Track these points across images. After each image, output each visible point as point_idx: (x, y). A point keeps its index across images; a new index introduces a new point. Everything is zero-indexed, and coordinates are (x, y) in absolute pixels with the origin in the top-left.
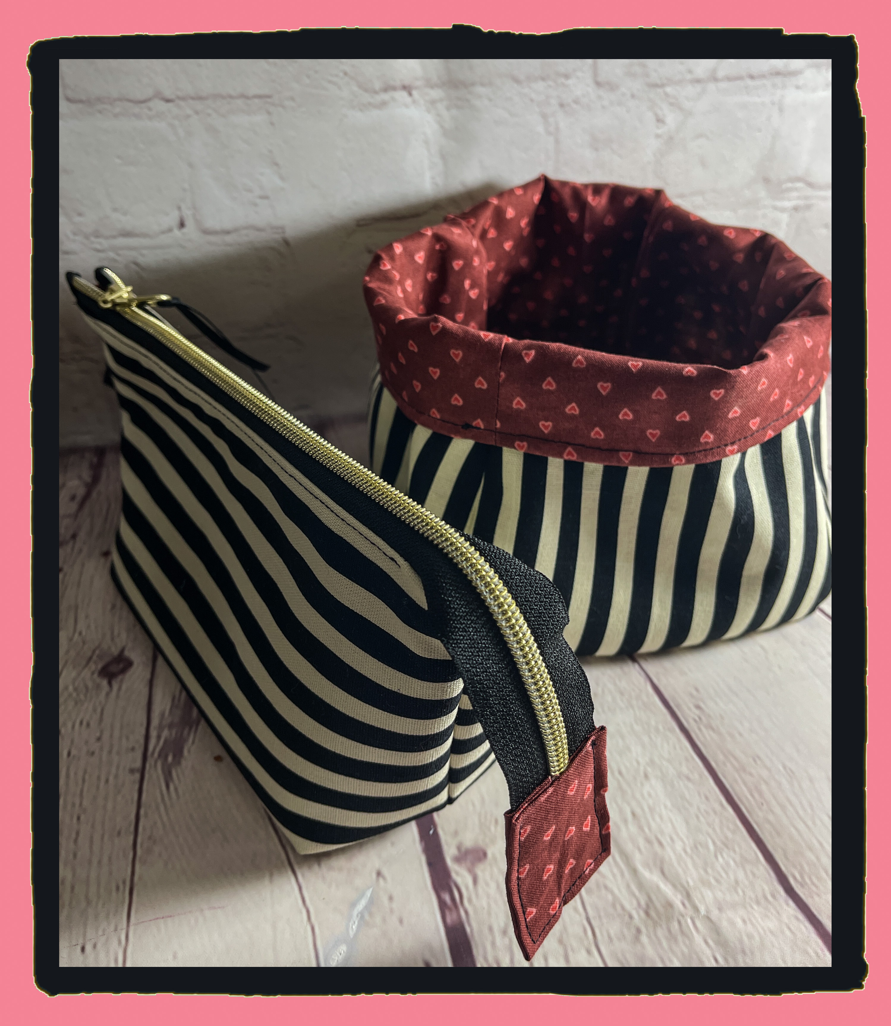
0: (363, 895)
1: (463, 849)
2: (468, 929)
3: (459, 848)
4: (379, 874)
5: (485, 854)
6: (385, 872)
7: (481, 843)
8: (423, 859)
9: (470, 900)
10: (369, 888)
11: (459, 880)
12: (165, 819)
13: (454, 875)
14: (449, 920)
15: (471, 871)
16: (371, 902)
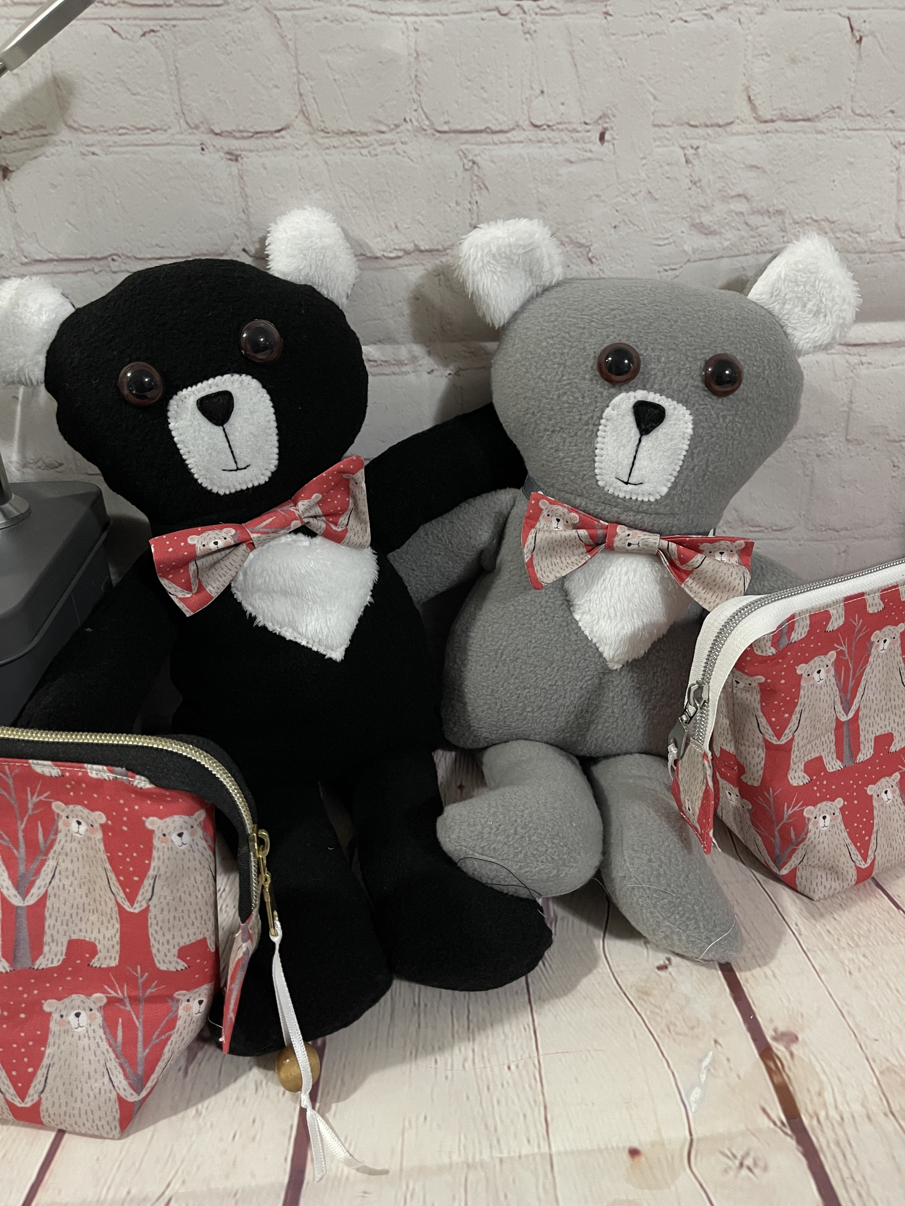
0: (706, 1055)
1: (779, 1033)
2: (791, 1088)
3: (775, 1030)
4: (716, 1042)
5: (797, 1038)
6: (720, 1041)
7: (792, 1029)
8: (749, 1035)
9: (790, 1069)
10: (710, 1051)
11: (779, 1054)
12: (548, 987)
13: (774, 1050)
14: (775, 1081)
15: (787, 1048)
16: (714, 1061)
